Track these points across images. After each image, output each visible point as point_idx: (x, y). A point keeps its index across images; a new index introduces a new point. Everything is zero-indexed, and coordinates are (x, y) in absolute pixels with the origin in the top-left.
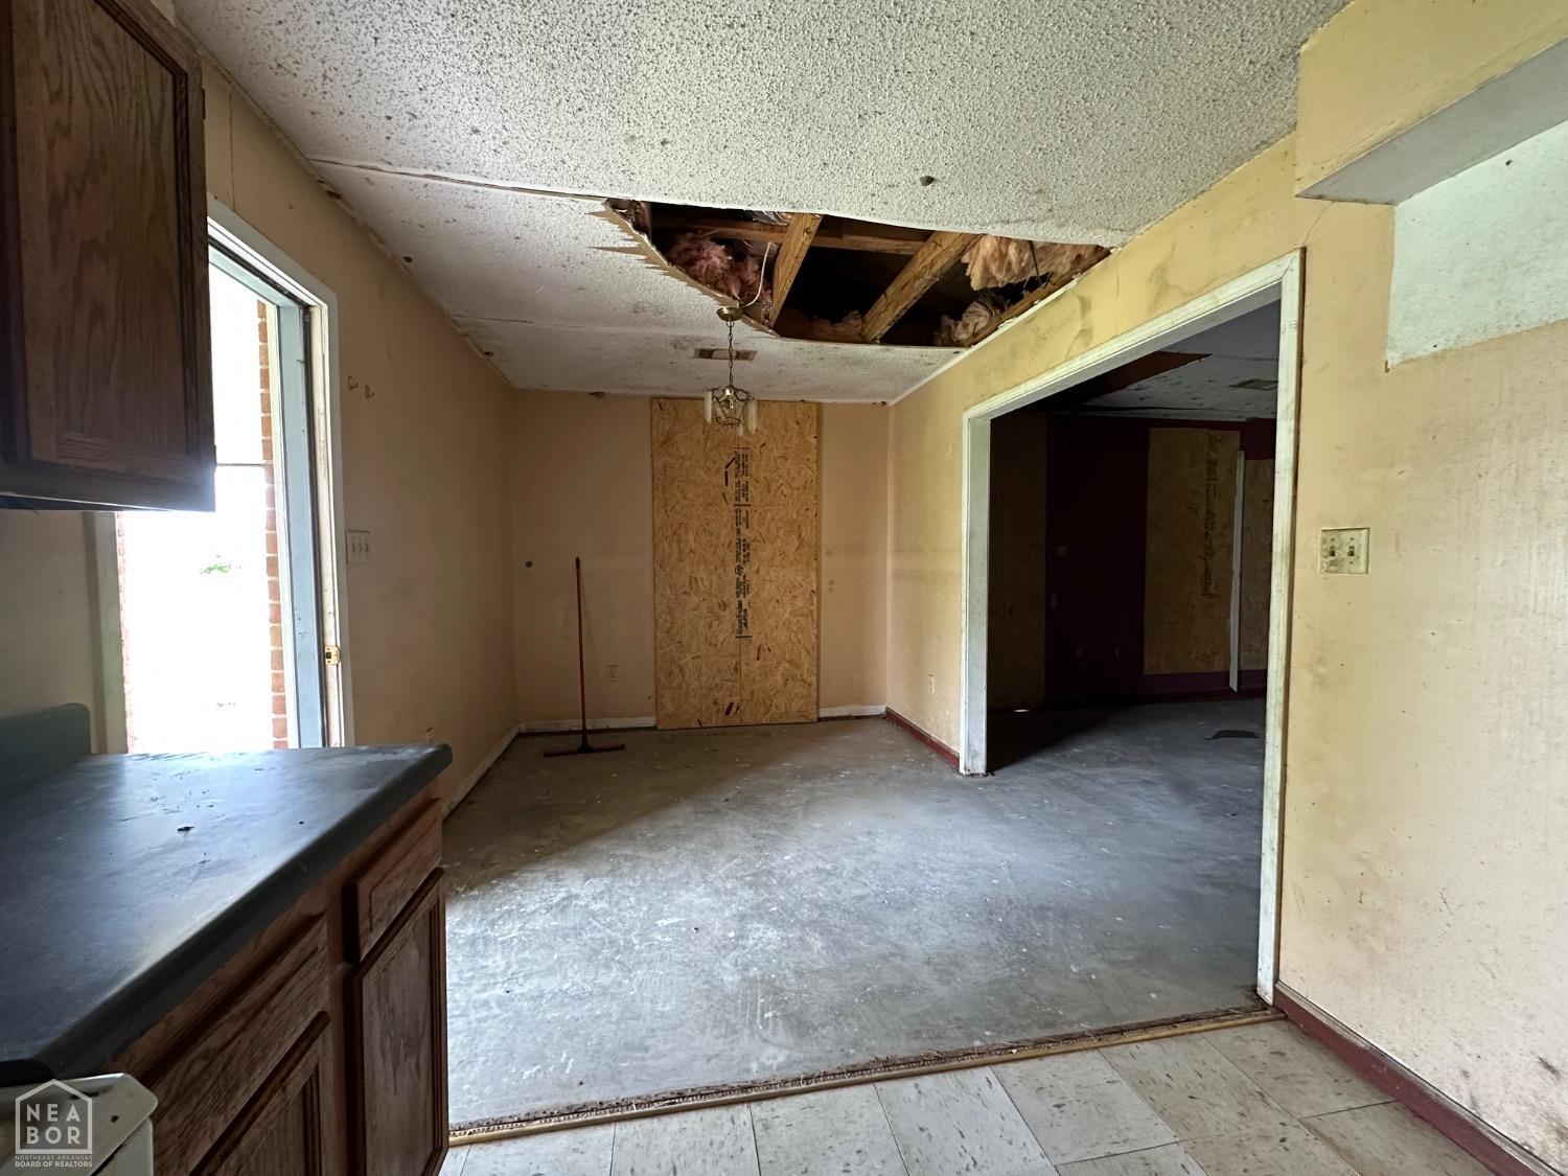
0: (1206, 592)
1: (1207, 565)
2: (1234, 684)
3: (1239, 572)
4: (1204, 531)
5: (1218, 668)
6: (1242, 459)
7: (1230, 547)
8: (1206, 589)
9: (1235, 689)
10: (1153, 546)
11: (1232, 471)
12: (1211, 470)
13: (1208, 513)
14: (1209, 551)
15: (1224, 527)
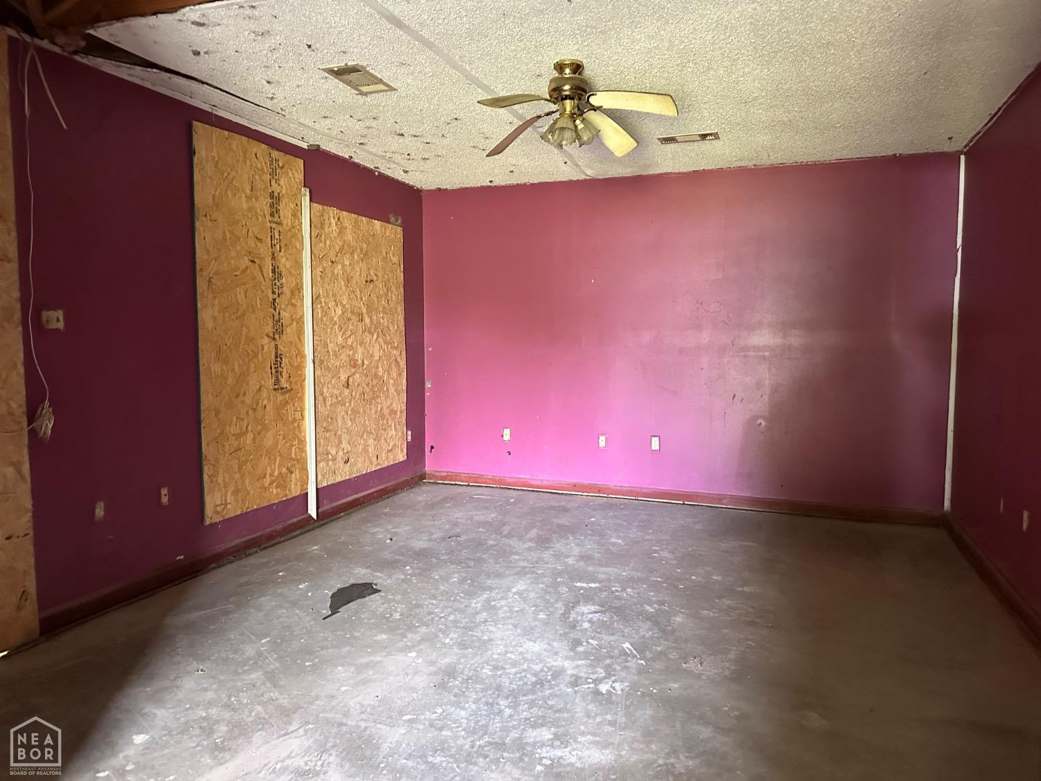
0: (278, 388)
1: (276, 347)
2: (312, 511)
3: (311, 357)
4: (271, 296)
5: (295, 491)
6: (308, 198)
7: (300, 321)
8: (277, 382)
9: (314, 516)
10: (207, 316)
11: (296, 214)
12: (274, 211)
13: (274, 271)
14: (279, 329)
15: (292, 293)
